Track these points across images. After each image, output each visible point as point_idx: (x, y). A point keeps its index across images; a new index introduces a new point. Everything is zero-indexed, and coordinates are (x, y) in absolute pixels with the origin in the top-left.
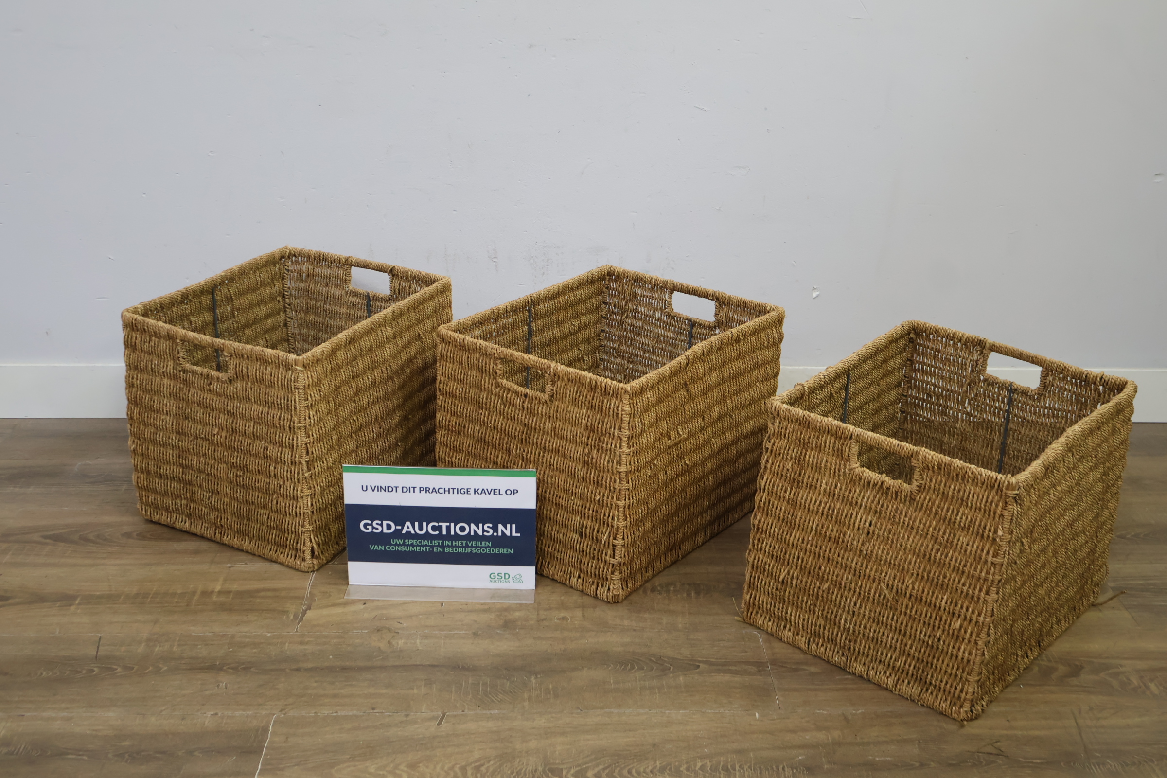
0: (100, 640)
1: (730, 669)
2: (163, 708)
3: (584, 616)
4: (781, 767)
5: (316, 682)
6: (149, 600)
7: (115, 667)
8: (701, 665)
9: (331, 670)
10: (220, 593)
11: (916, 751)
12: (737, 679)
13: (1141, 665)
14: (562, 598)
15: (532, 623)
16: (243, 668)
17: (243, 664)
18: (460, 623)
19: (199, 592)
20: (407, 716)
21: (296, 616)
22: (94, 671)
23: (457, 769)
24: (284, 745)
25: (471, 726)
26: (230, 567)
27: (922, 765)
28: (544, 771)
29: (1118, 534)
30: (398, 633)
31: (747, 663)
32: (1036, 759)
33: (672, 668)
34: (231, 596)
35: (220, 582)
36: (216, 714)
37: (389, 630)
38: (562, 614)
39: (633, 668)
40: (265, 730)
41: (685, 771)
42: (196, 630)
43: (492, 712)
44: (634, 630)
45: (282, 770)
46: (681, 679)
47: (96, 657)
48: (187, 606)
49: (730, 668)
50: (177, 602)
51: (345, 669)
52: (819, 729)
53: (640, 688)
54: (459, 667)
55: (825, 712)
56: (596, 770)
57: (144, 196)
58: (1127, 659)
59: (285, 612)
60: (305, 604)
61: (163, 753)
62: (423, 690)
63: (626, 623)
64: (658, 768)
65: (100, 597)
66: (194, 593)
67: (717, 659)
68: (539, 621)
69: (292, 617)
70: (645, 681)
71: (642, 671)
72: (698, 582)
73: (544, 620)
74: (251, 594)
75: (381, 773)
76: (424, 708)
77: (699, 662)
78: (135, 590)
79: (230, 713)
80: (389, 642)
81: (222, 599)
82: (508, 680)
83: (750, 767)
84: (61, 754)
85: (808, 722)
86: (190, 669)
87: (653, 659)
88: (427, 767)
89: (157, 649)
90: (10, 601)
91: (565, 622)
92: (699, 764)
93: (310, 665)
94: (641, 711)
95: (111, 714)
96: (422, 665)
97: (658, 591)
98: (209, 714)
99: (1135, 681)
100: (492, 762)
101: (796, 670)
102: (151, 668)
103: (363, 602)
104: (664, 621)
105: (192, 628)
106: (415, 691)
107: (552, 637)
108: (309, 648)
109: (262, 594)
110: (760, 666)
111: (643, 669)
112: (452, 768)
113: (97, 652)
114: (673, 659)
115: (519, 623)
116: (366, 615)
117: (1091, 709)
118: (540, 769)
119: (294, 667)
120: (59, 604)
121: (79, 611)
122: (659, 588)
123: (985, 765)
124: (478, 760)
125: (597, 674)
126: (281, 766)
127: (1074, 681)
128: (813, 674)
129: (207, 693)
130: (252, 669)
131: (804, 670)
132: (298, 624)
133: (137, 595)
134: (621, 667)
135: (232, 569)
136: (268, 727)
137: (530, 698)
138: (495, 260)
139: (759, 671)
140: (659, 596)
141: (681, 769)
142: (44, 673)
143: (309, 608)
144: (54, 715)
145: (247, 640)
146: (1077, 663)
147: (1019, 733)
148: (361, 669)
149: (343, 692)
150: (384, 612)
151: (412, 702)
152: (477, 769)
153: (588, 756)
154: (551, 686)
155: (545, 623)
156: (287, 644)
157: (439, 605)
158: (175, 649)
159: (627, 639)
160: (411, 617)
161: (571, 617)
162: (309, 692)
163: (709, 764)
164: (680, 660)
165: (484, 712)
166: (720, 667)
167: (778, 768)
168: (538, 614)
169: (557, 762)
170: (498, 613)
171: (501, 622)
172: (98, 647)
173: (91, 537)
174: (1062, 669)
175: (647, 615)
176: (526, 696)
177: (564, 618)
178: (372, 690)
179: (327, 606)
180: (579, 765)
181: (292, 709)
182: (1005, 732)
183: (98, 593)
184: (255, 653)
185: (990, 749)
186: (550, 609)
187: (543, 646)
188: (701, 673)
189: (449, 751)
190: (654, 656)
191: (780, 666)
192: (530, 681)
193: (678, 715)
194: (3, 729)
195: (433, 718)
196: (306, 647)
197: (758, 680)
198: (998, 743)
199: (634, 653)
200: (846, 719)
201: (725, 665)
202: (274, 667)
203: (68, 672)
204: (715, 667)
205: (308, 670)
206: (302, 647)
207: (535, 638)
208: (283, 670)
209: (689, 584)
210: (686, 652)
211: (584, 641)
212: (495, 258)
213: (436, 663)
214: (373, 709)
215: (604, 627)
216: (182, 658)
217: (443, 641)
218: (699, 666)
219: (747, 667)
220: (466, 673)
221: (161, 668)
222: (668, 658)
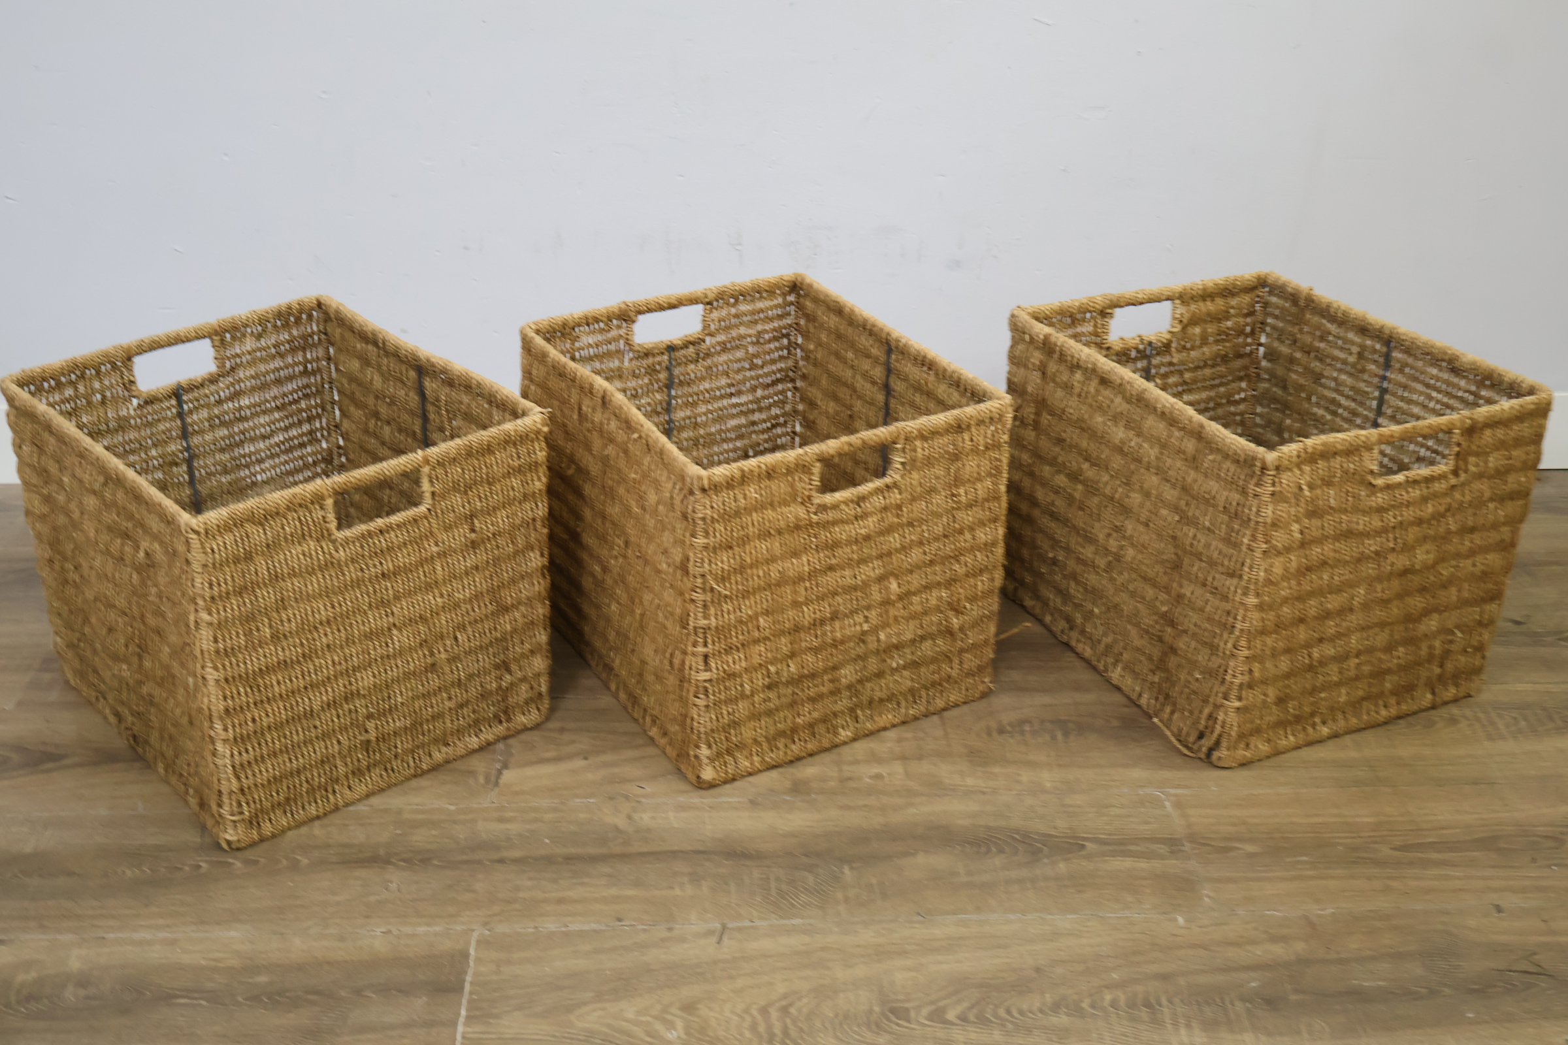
1: (1130, 851)
2: (310, 924)
3: (907, 772)
4: (1228, 999)
5: (530, 879)
7: (231, 861)
8: (1090, 846)
9: (549, 860)
11: (1419, 971)
12: (1143, 864)
14: (872, 745)
15: (832, 783)
16: (420, 860)
17: (420, 853)
20: (671, 929)
21: (487, 779)
22: (201, 868)
23: (754, 1012)
24: (495, 978)
25: (766, 944)
27: (1432, 993)
28: (883, 1014)
30: (639, 802)
31: (1153, 840)
33: (1046, 849)
36: (389, 932)
37: (627, 797)
38: (876, 769)
39: (989, 851)
40: (465, 955)
41: (1088, 1008)
43: (795, 922)
44: (984, 793)
45: (496, 1016)
46: (1062, 866)
47: (202, 847)
49: (1130, 848)
51: (569, 859)
52: (1275, 939)
53: (1005, 881)
54: (736, 853)
55: (1278, 914)
56: (959, 1009)
59: (472, 773)
60: (499, 761)
61: (318, 993)
62: (689, 890)
63: (970, 781)
64: (1049, 1004)
67: (1107, 834)
68: (843, 780)
69: (482, 781)
70: (1009, 870)
71: (1004, 855)
72: (1064, 718)
73: (850, 779)
75: (643, 1019)
76: (693, 917)
77: (1084, 839)
79: (407, 930)
80: (629, 817)
82: (810, 872)
83: (1182, 1000)
84: (167, 998)
85: (1255, 929)
86: (342, 863)
87: (1017, 836)
88: (710, 1009)
90: (67, 762)
91: (880, 783)
92: (1108, 997)
93: (517, 854)
94: (1011, 916)
95: (233, 933)
96: (681, 852)
97: (1009, 732)
98: (378, 931)
100: (805, 1000)
101: (1227, 850)
102: (284, 862)
103: (582, 756)
104: (1025, 779)
106: (678, 892)
107: (866, 806)
108: (514, 828)
110: (1173, 844)
111: (1004, 852)
112: (747, 1011)
113: (202, 839)
114: (1046, 835)
115: (814, 784)
116: (590, 776)
118: (877, 1009)
119: (495, 856)
122: (1009, 728)
123: (1522, 991)
124: (784, 997)
125: (939, 860)
126: (495, 1011)
128: (1250, 855)
129: (372, 898)
130: (434, 861)
131: (1237, 849)
132: (493, 791)
134: (971, 849)
136: (468, 950)
137: (847, 900)
138: (738, 247)
139: (1172, 852)
140: (1011, 740)
141: (1083, 1005)
142: (128, 872)
143: (506, 766)
144: (149, 937)
145: (421, 816)
147: (1563, 940)
148: (595, 859)
149: (572, 894)
150: (616, 770)
151: (674, 908)
152: (784, 1010)
153: (944, 987)
154: (874, 881)
155: (852, 784)
156: (480, 822)
158: (316, 832)
159: (973, 807)
160: (655, 777)
161: (889, 774)
162: (521, 895)
163: (1122, 998)
164: (1056, 837)
165: (783, 922)
166: (1115, 847)
167: (1223, 1001)
168: (840, 771)
169: (900, 997)
170: (781, 770)
171: (788, 784)
175: (997, 770)
176: (840, 895)
177: (878, 777)
178: (613, 891)
179: (531, 763)
180: (932, 1003)
181: (501, 922)
182: (1542, 939)
184: (435, 836)
185: (1524, 966)
186: (857, 762)
187: (855, 819)
188: (1089, 857)
189: (739, 983)
190: (1017, 831)
191: (1205, 844)
192: (843, 873)
193: (1065, 922)
194: (77, 959)
195: (710, 933)
196: (508, 826)
197: (1173, 865)
198: (1537, 957)
199: (989, 828)
200: (1311, 924)
201: (1122, 844)
202: (465, 857)
203: (163, 870)
204: (1110, 848)
205: (516, 861)
206: (503, 826)
207: (841, 807)
208: (479, 862)
209: (1052, 722)
210: (1062, 824)
211: (912, 811)
212: (740, 244)
213: (702, 849)
214: (619, 920)
215: (937, 788)
216: (329, 846)
217: (707, 814)
218: (1084, 846)
219: (1154, 846)
220: (748, 863)
221: (299, 862)
222: (1037, 834)
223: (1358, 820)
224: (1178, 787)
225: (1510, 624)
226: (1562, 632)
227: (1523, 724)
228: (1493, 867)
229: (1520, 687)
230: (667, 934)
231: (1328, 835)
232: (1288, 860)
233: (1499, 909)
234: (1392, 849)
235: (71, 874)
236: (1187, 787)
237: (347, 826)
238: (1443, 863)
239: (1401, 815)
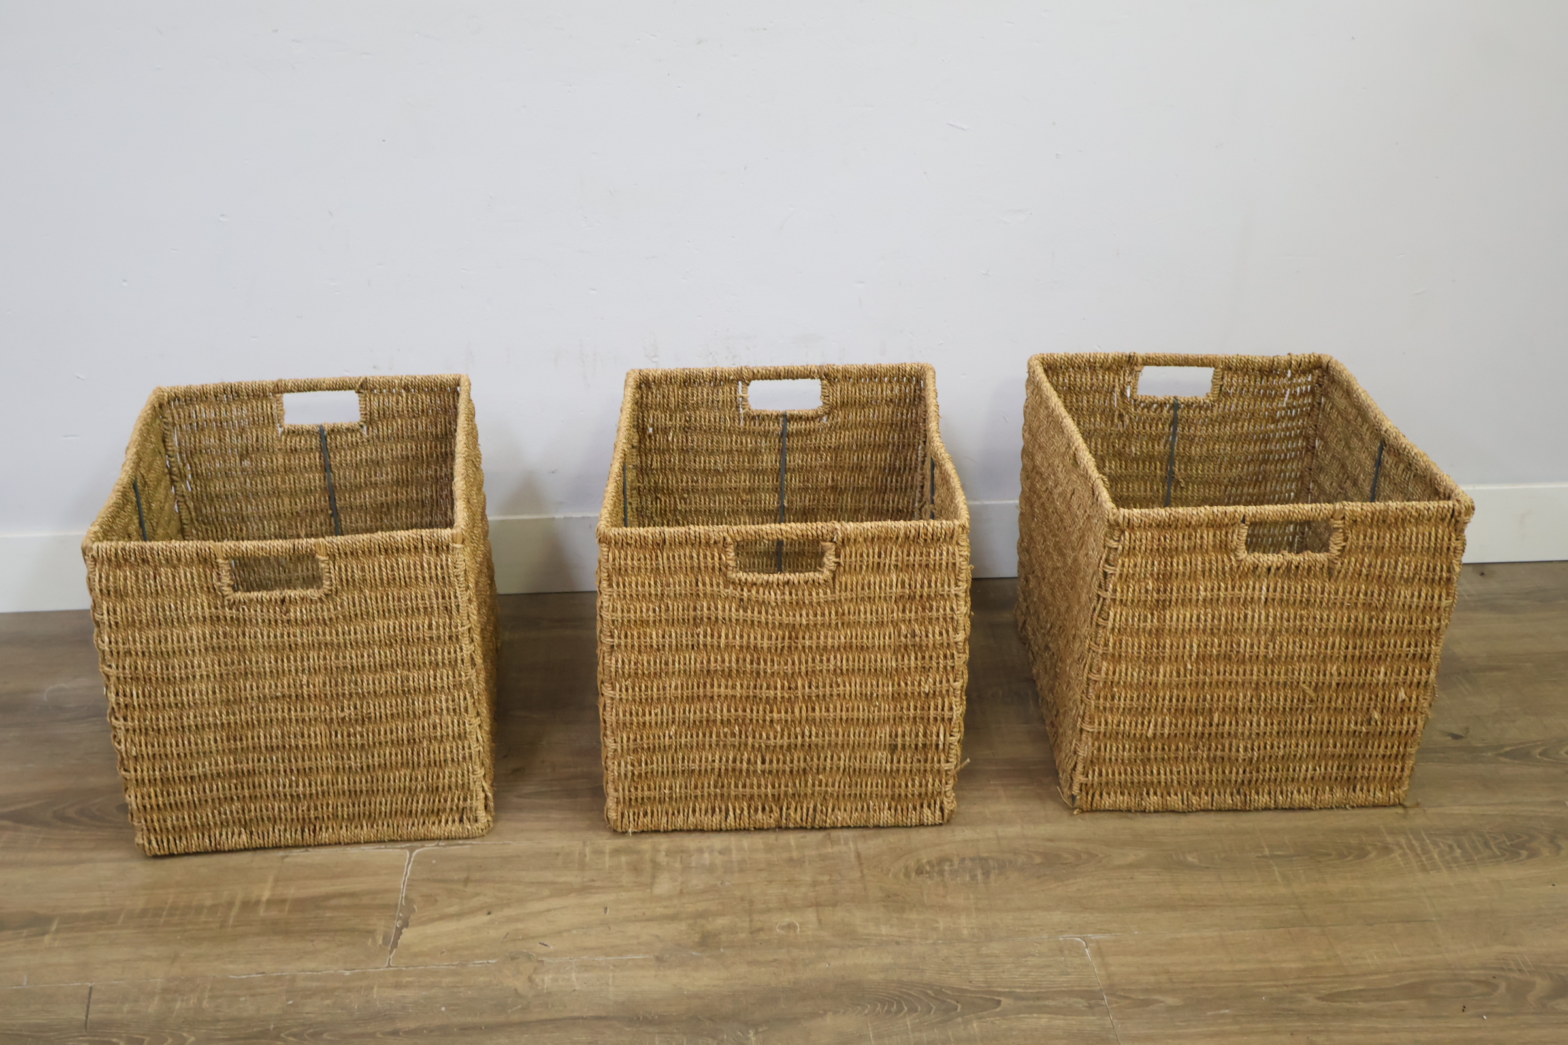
0: (90, 994)
1: (1046, 1006)
3: (820, 921)
6: (162, 920)
7: (115, 1040)
8: (1005, 1001)
9: (445, 1031)
10: (270, 902)
12: (1059, 1022)
14: (785, 891)
15: (743, 936)
16: (310, 1034)
17: (311, 1025)
18: (635, 941)
19: (238, 903)
21: (386, 939)
26: (283, 857)
30: (542, 961)
31: (1070, 993)
33: (959, 1006)
34: (287, 908)
35: (270, 884)
37: (529, 957)
38: (788, 918)
39: (900, 1010)
42: (237, 969)
44: (897, 943)
46: (975, 1025)
47: (86, 1024)
48: (221, 927)
49: (1047, 1003)
50: (205, 922)
51: (465, 1029)
54: (639, 1019)
57: (125, 284)
59: (371, 933)
60: (400, 918)
63: (884, 930)
65: (88, 917)
66: (230, 904)
67: (1025, 987)
68: (754, 932)
69: (380, 942)
70: (920, 1031)
71: (915, 1015)
72: (985, 855)
73: (761, 930)
74: (317, 902)
77: (999, 994)
78: (140, 904)
80: (530, 979)
81: (274, 913)
82: (714, 1038)
86: (230, 1039)
87: (930, 992)
89: (178, 1005)
91: (792, 934)
93: (412, 1025)
96: (582, 1018)
97: (927, 872)
101: (1146, 1003)
102: (170, 1040)
103: (485, 911)
104: (941, 926)
105: (231, 967)
107: (775, 960)
108: (410, 994)
109: (334, 902)
110: (1091, 997)
111: (916, 1011)
113: (87, 1017)
114: (960, 990)
115: (723, 937)
116: (493, 933)
119: (388, 1029)
120: (25, 932)
121: (56, 944)
122: (928, 868)
125: (848, 1022)
127: (1562, 1005)
128: (1170, 1009)
130: (325, 1036)
131: (1157, 1001)
132: (391, 953)
133: (144, 913)
134: (883, 1008)
135: (287, 860)
138: (654, 359)
140: (929, 882)
143: (406, 924)
145: (315, 984)
148: (492, 1029)
150: (520, 926)
155: (763, 936)
156: (375, 989)
157: (602, 910)
158: (205, 1004)
159: (888, 960)
160: (560, 933)
161: (801, 924)
164: (970, 992)
166: (1031, 1002)
168: (751, 921)
170: (691, 922)
171: (697, 938)
172: (88, 1007)
173: (71, 812)
174: (1542, 985)
175: (913, 916)
177: (790, 927)
179: (432, 920)
183: (85, 911)
184: (328, 1006)
186: (769, 910)
187: (762, 976)
188: (1003, 1015)
190: (931, 986)
191: (1124, 997)
192: (748, 1039)
196: (404, 993)
197: (1091, 1022)
199: (901, 983)
201: (1038, 999)
202: (358, 1030)
204: (1025, 1003)
205: (409, 1033)
206: (400, 993)
207: (750, 963)
208: (372, 1035)
209: (973, 860)
210: (978, 977)
211: (823, 965)
212: (656, 356)
213: (604, 1014)
215: (850, 938)
216: (217, 1021)
217: (611, 975)
218: (999, 1002)
219: (1072, 1000)
220: (651, 1029)
221: (185, 1040)
222: (952, 989)
223: (1283, 965)
224: (1100, 931)
225: (1450, 738)
226: (1502, 747)
227: (1458, 852)
228: (1421, 1017)
229: (1457, 809)
231: (1253, 984)
232: (1209, 1013)
234: (1319, 998)
236: (1109, 932)
237: (239, 996)
238: (1370, 1014)
239: (1329, 959)
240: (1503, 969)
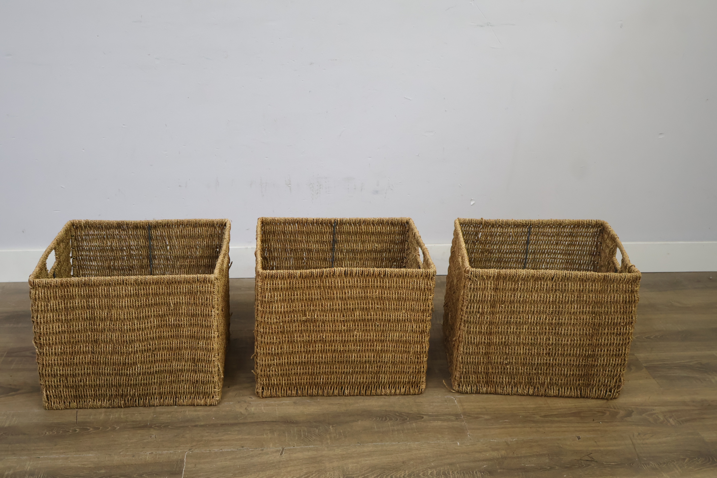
0: (77, 413)
2: (121, 451)
4: (475, 471)
5: (207, 433)
7: (88, 428)
8: (424, 417)
9: (215, 426)
11: (547, 461)
12: (445, 424)
13: (664, 409)
16: (164, 426)
17: (163, 424)
20: (262, 450)
22: (76, 431)
24: (194, 469)
25: (299, 455)
27: (551, 468)
29: (646, 336)
30: (250, 403)
31: (450, 414)
32: (612, 462)
33: (408, 419)
36: (152, 453)
37: (245, 402)
39: (386, 419)
40: (182, 461)
41: (422, 476)
43: (310, 446)
46: (414, 424)
47: (77, 423)
49: (441, 418)
51: (223, 425)
52: (494, 450)
53: (392, 430)
54: (288, 422)
55: (495, 441)
57: (83, 151)
58: (656, 406)
62: (270, 436)
64: (407, 475)
67: (432, 413)
70: (394, 426)
76: (271, 445)
77: (423, 415)
79: (160, 452)
80: (246, 409)
82: (317, 428)
83: (457, 472)
85: (487, 446)
86: (133, 428)
87: (397, 414)
89: (112, 417)
90: (20, 392)
92: (430, 472)
93: (202, 424)
94: (394, 443)
95: (90, 455)
96: (267, 422)
98: (148, 453)
99: (662, 418)
100: (314, 475)
101: (477, 418)
102: (110, 428)
106: (265, 436)
107: (339, 403)
108: (200, 414)
110: (457, 416)
111: (392, 420)
113: (77, 420)
114: (408, 413)
117: (639, 434)
119: (193, 424)
123: (585, 467)
124: (306, 474)
125: (367, 423)
127: (629, 419)
128: (486, 420)
129: (145, 441)
130: (169, 427)
131: (481, 417)
134: (380, 419)
136: (184, 459)
137: (331, 438)
138: (289, 186)
139: (457, 419)
141: (420, 475)
142: (47, 433)
144: (57, 457)
145: (164, 410)
146: (630, 409)
147: (602, 449)
148: (233, 425)
149: (224, 438)
150: (241, 391)
151: (264, 443)
153: (368, 469)
154: (342, 431)
156: (187, 412)
158: (122, 416)
159: (381, 403)
162: (204, 438)
163: (435, 472)
164: (412, 414)
165: (306, 447)
166: (435, 417)
167: (473, 472)
169: (351, 473)
172: (77, 417)
174: (622, 413)
176: (328, 437)
178: (240, 437)
180: (363, 475)
181: (196, 449)
182: (594, 448)
184: (169, 417)
185: (587, 458)
187: (334, 408)
188: (424, 421)
189: (289, 469)
190: (397, 412)
191: (468, 416)
192: (329, 428)
193: (414, 445)
194: (29, 466)
195: (277, 451)
196: (198, 413)
197: (457, 424)
198: (591, 455)
199: (386, 411)
200: (507, 444)
201: (437, 416)
202: (181, 425)
203: (61, 432)
204: (432, 418)
205: (202, 426)
206: (196, 413)
208: (187, 427)
210: (415, 410)
211: (357, 405)
212: (290, 184)
213: (274, 420)
214: (242, 447)
216: (127, 422)
217: (277, 407)
218: (423, 417)
219: (449, 417)
220: (293, 425)
221: (116, 428)
222: (405, 413)
223: (528, 406)
228: (578, 423)
230: (261, 452)
231: (517, 412)
232: (500, 421)
233: (579, 438)
234: (541, 417)
235: (25, 434)
237: (135, 414)
238: (559, 422)
239: (545, 404)
240: (608, 408)
